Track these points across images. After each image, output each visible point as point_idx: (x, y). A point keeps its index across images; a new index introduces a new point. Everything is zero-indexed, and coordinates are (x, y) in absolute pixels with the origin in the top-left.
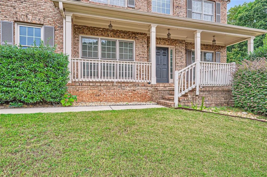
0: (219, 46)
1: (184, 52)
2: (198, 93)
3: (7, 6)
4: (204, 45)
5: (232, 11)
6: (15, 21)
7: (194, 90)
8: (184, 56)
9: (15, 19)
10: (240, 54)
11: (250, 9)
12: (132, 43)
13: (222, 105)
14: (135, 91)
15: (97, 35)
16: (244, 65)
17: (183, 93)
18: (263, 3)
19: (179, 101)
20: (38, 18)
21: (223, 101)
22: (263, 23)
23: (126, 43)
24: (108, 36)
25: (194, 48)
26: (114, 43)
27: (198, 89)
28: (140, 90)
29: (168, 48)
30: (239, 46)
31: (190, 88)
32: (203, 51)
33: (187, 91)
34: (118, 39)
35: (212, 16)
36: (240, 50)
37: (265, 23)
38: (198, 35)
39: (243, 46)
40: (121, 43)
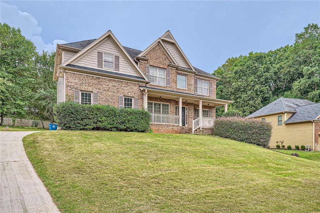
0: (211, 107)
1: (193, 110)
2: (201, 129)
3: (121, 89)
4: (204, 106)
5: (229, 62)
6: (124, 96)
7: (199, 128)
8: (193, 112)
9: (124, 95)
10: (235, 106)
11: (244, 65)
12: (168, 105)
13: (210, 135)
14: (173, 129)
15: (153, 101)
16: (223, 119)
17: (196, 129)
18: (253, 61)
19: (194, 132)
20: (132, 94)
21: (210, 133)
22: (254, 79)
23: (165, 105)
24: (158, 101)
25: (199, 108)
26: (160, 105)
27: (201, 128)
28: (175, 128)
29: (185, 107)
30: (235, 98)
31: (198, 127)
32: (203, 109)
33: (197, 128)
34: (162, 103)
35: (208, 89)
36: (235, 102)
37: (255, 79)
38: (201, 103)
39: (238, 98)
40: (163, 105)
